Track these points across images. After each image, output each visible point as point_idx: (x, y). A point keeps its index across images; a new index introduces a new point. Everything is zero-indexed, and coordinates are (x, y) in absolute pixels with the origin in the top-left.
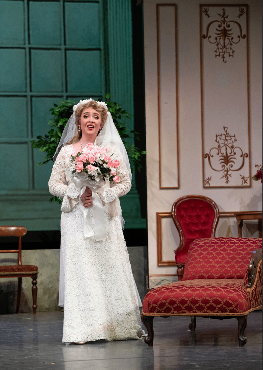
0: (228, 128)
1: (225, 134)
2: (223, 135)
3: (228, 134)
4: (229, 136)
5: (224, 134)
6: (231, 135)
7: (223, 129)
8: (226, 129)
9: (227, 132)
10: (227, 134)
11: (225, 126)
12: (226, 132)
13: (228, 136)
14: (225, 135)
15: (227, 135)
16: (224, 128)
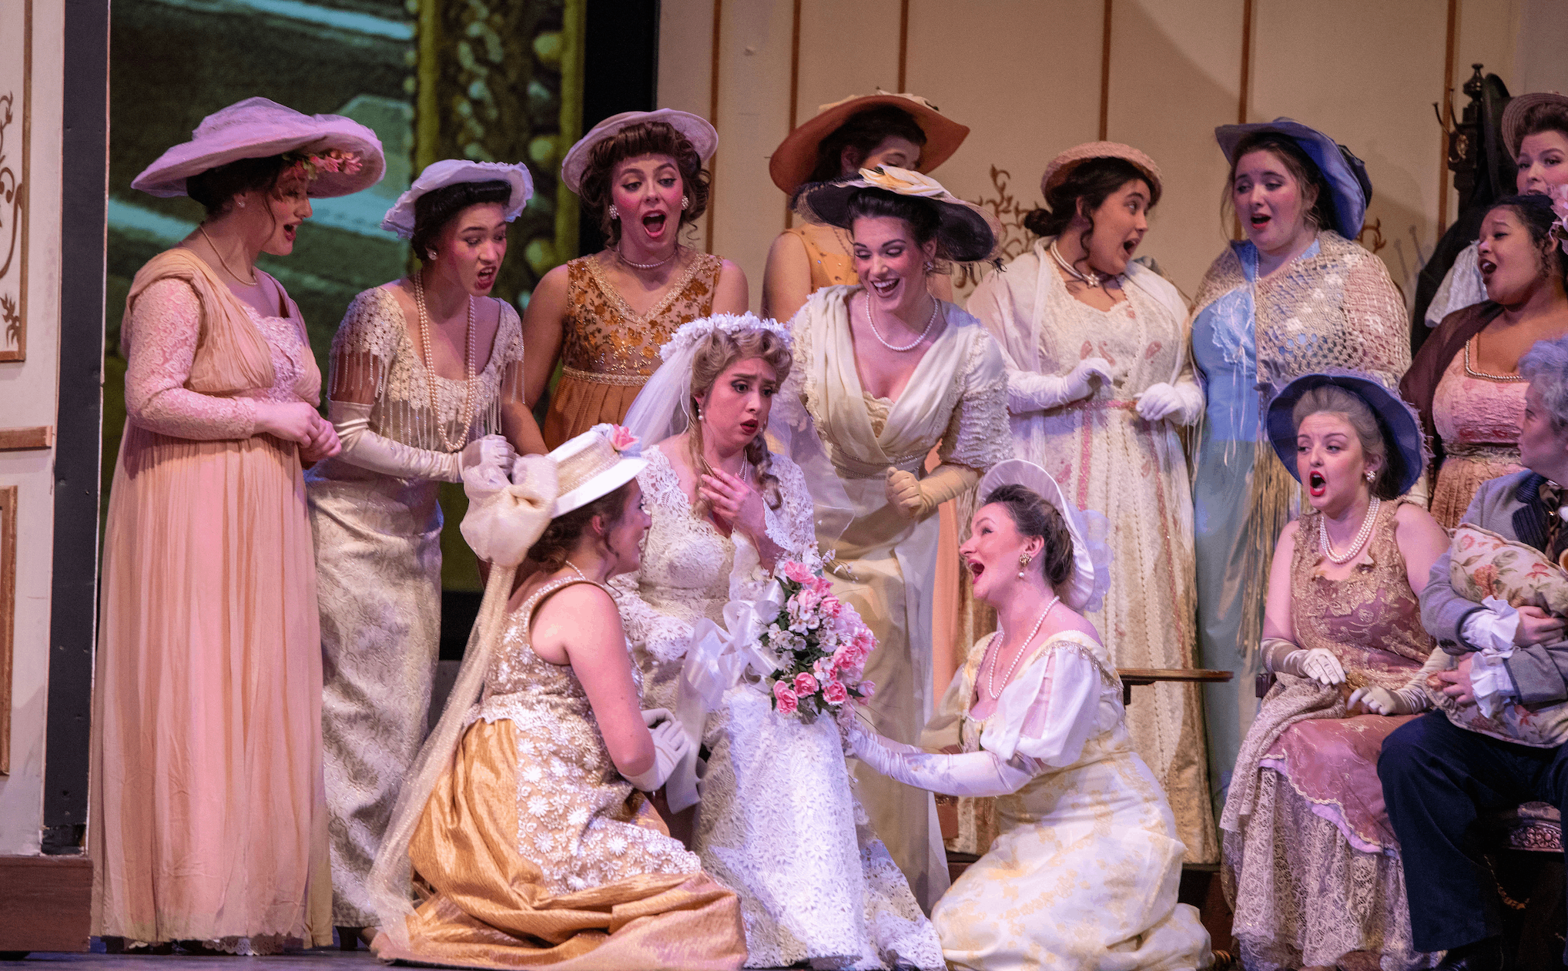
0: (1010, 173)
1: (998, 199)
2: (988, 202)
3: (1010, 199)
4: (1012, 208)
5: (993, 202)
6: (1021, 208)
7: (991, 181)
8: (1001, 178)
9: (1007, 193)
10: (1003, 198)
11: (998, 168)
12: (1002, 189)
13: (1006, 211)
14: (997, 206)
15: (1005, 204)
16: (994, 173)
